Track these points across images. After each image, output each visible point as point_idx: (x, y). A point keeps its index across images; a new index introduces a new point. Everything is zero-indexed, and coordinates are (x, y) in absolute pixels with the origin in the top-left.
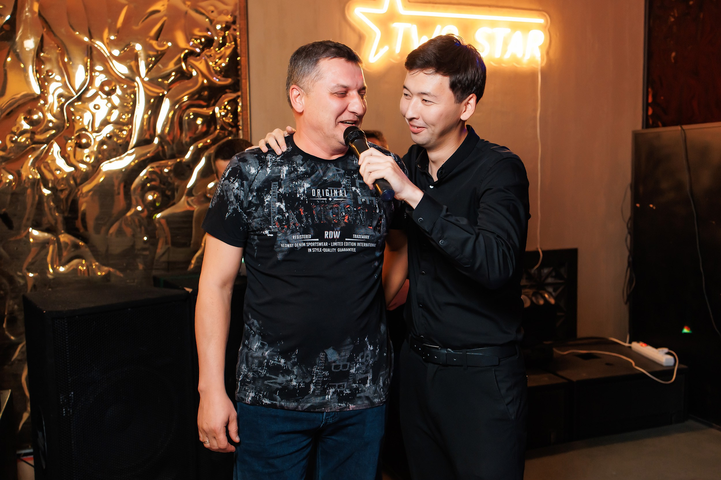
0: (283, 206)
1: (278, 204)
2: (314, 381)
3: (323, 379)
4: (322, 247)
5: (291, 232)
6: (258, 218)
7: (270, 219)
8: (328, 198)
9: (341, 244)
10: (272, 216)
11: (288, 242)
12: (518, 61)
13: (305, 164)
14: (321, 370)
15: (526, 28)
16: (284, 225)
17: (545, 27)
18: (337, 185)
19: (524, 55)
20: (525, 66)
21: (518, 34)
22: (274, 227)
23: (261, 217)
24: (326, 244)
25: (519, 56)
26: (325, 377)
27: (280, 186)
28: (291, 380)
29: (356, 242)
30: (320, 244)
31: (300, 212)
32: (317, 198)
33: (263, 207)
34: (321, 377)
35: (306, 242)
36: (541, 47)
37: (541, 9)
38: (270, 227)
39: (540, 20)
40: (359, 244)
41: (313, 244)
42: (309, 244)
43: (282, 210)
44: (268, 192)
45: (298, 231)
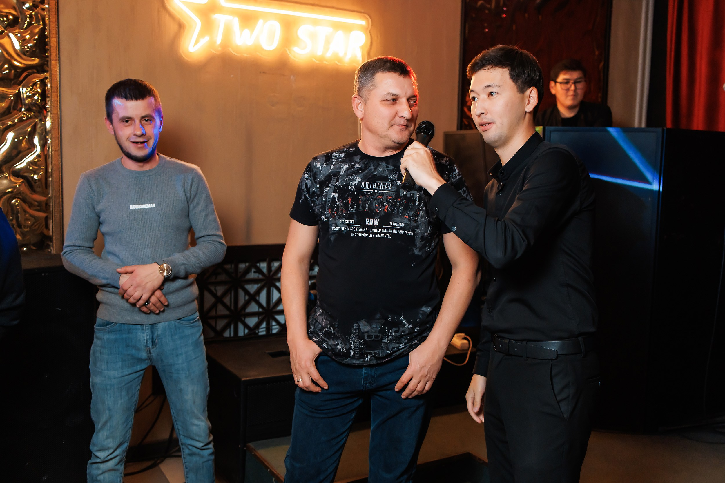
0: (336, 196)
1: (333, 194)
2: (352, 348)
3: (360, 346)
4: (363, 232)
5: (339, 217)
6: (318, 205)
7: (326, 206)
8: (374, 190)
9: (379, 230)
10: (327, 204)
11: (337, 226)
12: (340, 60)
13: (361, 162)
14: (357, 338)
15: (348, 28)
16: (335, 211)
17: (367, 29)
18: (385, 179)
19: (346, 54)
20: (346, 65)
21: (340, 34)
22: (327, 213)
23: (320, 205)
24: (366, 230)
25: (341, 54)
26: (361, 344)
27: (338, 181)
28: (338, 344)
29: (393, 229)
30: (361, 229)
31: (348, 201)
32: (365, 189)
33: (322, 196)
34: (357, 345)
35: (350, 227)
36: (362, 48)
37: (363, 11)
38: (325, 213)
39: (361, 22)
40: (395, 231)
41: (356, 229)
42: (352, 229)
43: (335, 199)
44: (328, 185)
45: (344, 217)
